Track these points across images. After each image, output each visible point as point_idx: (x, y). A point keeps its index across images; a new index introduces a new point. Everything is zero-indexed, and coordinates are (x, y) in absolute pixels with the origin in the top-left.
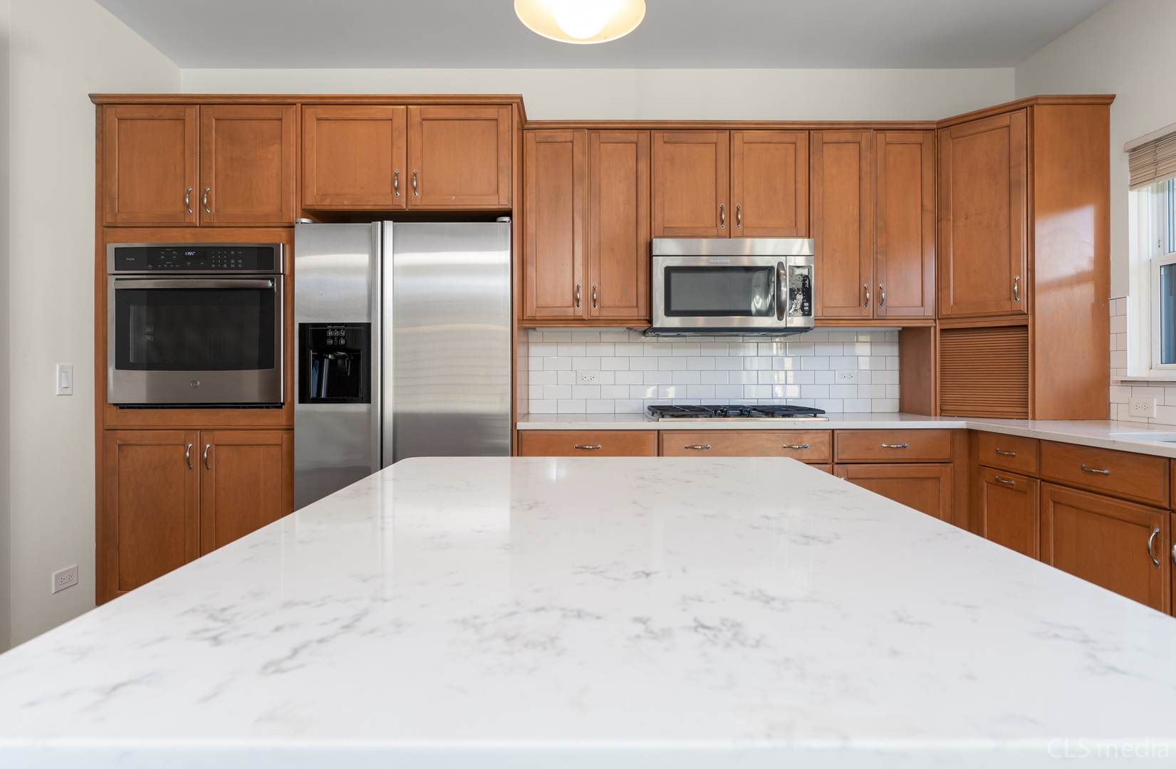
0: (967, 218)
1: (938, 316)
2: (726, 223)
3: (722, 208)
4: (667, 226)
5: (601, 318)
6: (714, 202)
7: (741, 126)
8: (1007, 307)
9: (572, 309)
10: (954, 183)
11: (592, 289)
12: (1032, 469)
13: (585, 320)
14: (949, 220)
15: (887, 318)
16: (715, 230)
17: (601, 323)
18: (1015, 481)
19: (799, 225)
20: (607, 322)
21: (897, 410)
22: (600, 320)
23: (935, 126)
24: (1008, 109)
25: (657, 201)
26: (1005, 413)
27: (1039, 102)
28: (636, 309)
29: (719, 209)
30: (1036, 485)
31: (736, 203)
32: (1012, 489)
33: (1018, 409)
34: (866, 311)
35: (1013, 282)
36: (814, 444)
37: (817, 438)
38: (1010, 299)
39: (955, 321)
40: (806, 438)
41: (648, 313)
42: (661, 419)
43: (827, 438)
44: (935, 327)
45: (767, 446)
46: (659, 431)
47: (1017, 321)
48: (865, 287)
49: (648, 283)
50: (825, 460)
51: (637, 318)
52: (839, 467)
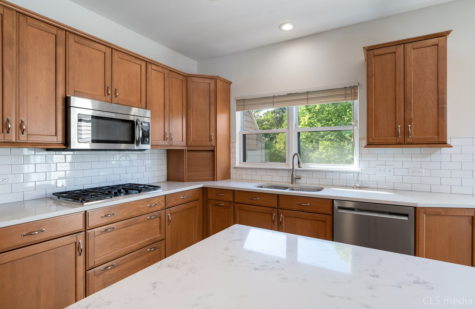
0: (196, 111)
1: (187, 145)
2: (110, 95)
3: (108, 87)
4: (76, 90)
6: (104, 83)
7: (118, 49)
8: (209, 143)
9: (2, 135)
10: (192, 98)
11: (21, 121)
12: (231, 199)
13: (14, 142)
14: (190, 111)
15: (173, 145)
16: (104, 98)
17: (29, 145)
18: (224, 204)
19: (142, 103)
20: (33, 144)
21: (166, 180)
22: (27, 143)
23: (186, 75)
24: (210, 77)
25: (70, 75)
26: (207, 179)
27: (219, 78)
28: (56, 137)
29: (106, 88)
30: (232, 204)
31: (115, 86)
32: (223, 207)
33: (211, 178)
34: (166, 143)
35: (211, 136)
36: (159, 202)
37: (160, 199)
38: (210, 141)
39: (192, 147)
40: (156, 200)
41: (64, 140)
42: (85, 204)
43: (163, 199)
44: (186, 149)
45: (141, 207)
46: (86, 211)
47: (211, 149)
48: (166, 133)
49: (64, 122)
50: (163, 208)
51: (56, 142)
52: (167, 210)
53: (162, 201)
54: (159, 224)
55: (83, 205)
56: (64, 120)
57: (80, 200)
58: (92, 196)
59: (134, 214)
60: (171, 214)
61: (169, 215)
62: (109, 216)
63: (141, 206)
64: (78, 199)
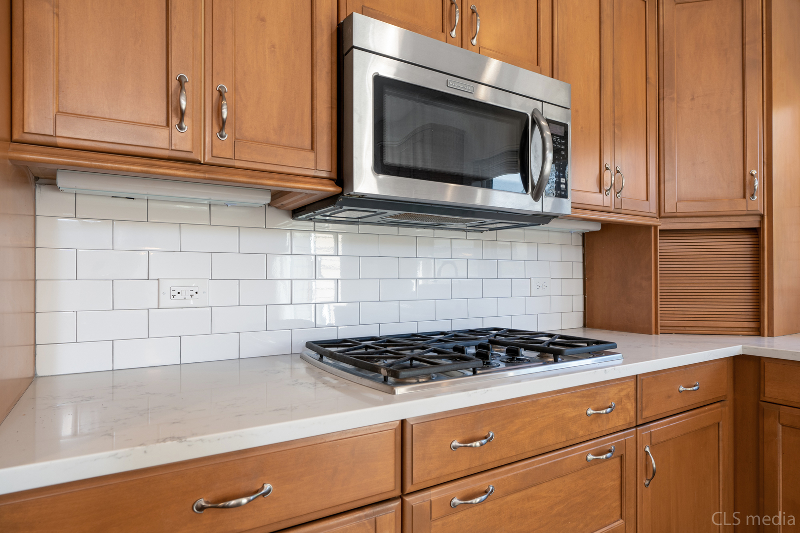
0: (693, 99)
1: (660, 213)
2: (458, 30)
3: (452, 3)
4: (366, 5)
5: (237, 164)
8: (742, 205)
9: (165, 133)
10: (679, 55)
11: (216, 94)
13: (199, 163)
14: (673, 99)
16: (442, 37)
17: (238, 175)
19: (542, 65)
20: (250, 172)
21: (581, 325)
22: (234, 167)
26: (729, 329)
28: (312, 156)
29: (448, 4)
31: (470, 3)
33: (746, 324)
34: (606, 200)
35: (748, 177)
36: (620, 402)
37: (622, 390)
38: (744, 197)
39: (676, 220)
40: (612, 392)
41: (335, 166)
42: (400, 390)
43: (630, 388)
44: (656, 227)
45: (570, 415)
46: (403, 422)
47: (752, 222)
48: (607, 169)
49: (335, 106)
50: (630, 423)
51: (312, 173)
52: (643, 431)
53: (627, 396)
54: (618, 482)
55: (394, 393)
56: (335, 102)
57: (384, 372)
58: (415, 362)
59: (550, 439)
60: (652, 446)
61: (647, 449)
62: (476, 447)
63: (570, 413)
64: (376, 369)
